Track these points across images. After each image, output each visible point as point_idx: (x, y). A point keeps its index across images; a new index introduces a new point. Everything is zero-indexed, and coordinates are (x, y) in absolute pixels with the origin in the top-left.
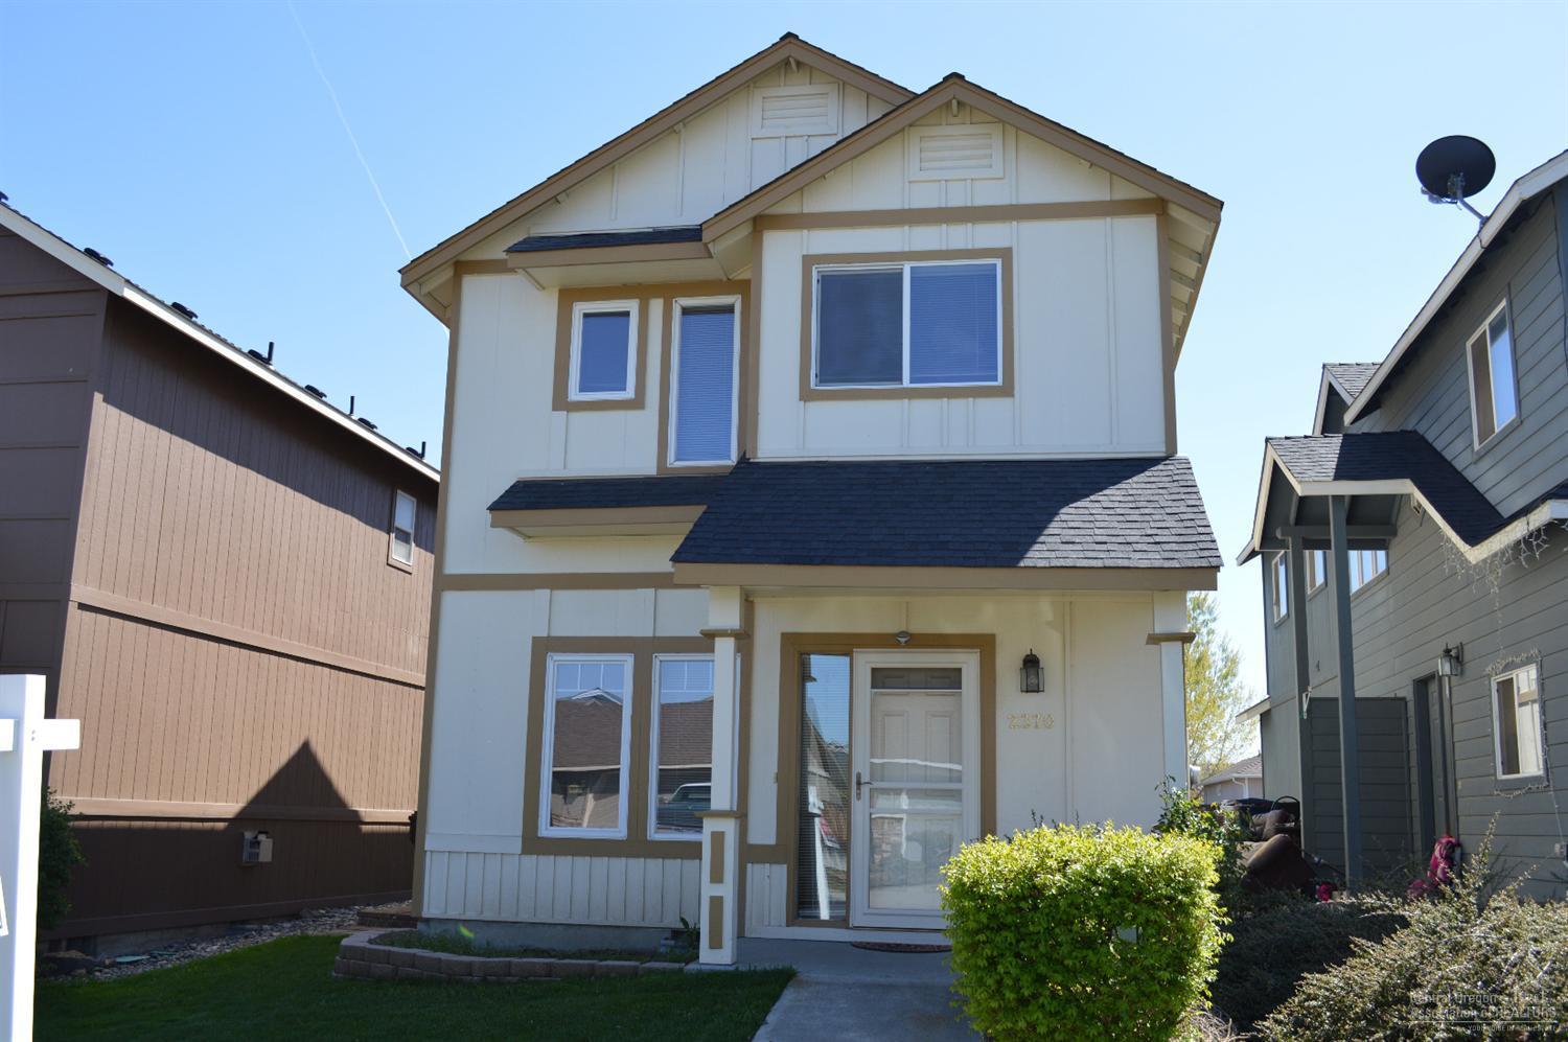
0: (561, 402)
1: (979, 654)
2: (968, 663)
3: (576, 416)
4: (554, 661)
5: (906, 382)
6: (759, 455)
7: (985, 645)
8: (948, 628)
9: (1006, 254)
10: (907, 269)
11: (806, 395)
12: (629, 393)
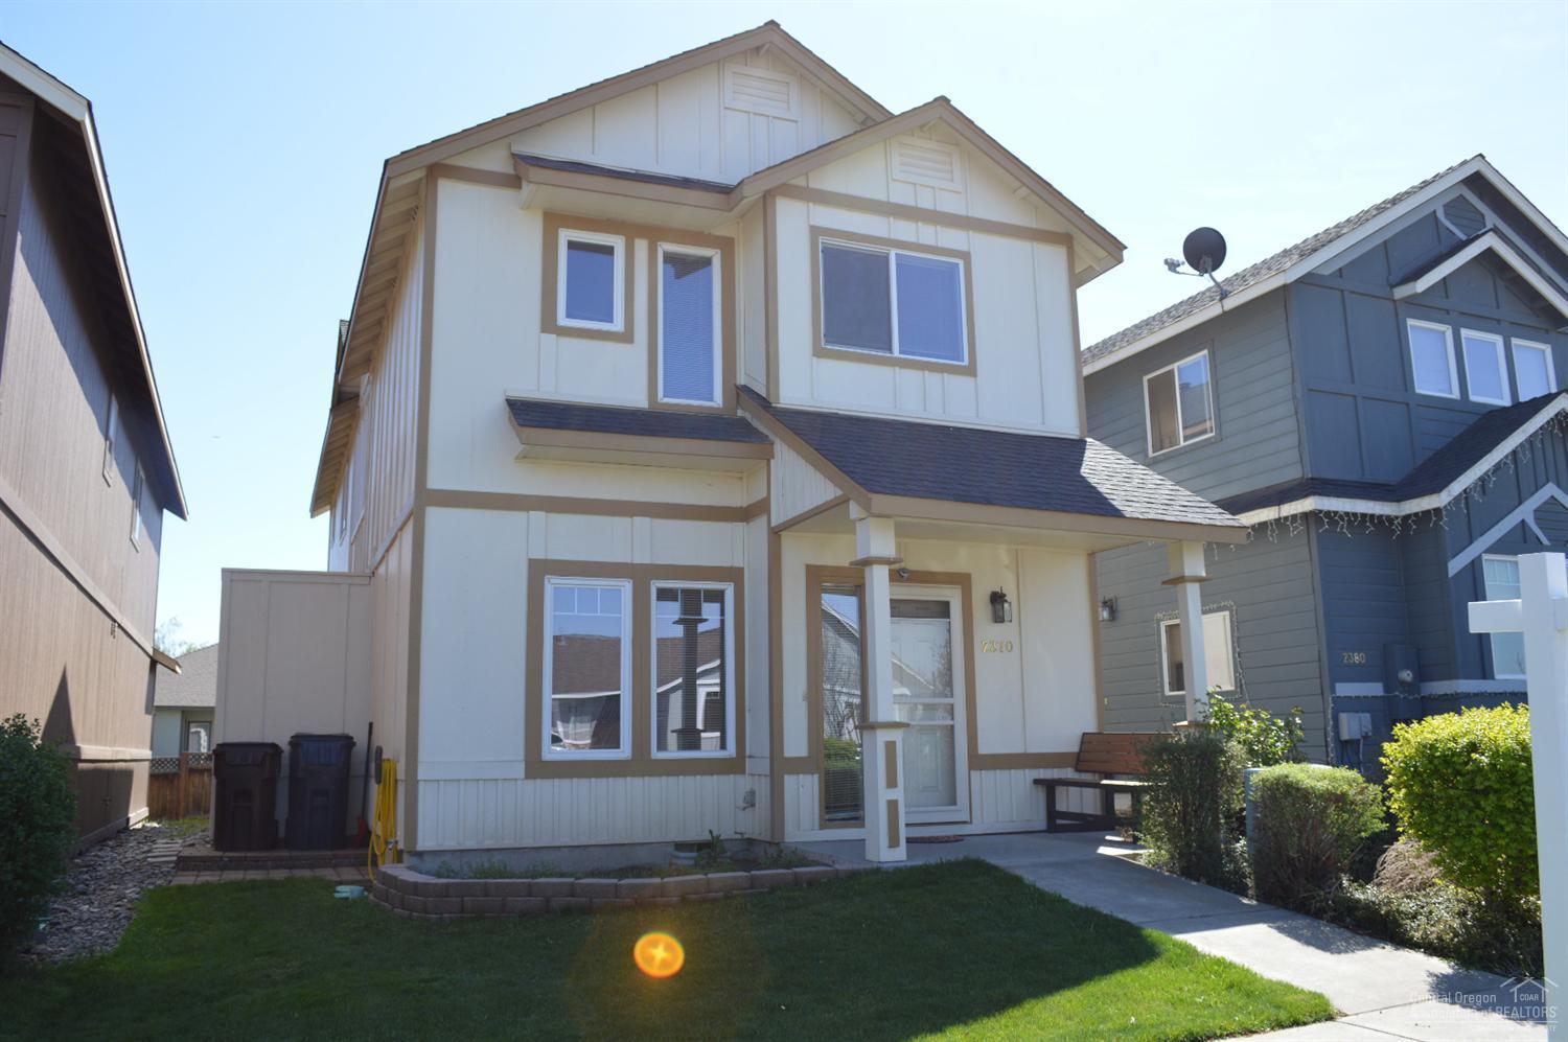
0: (549, 324)
1: (960, 591)
2: (953, 596)
3: (565, 342)
4: (551, 584)
5: (896, 352)
6: (781, 401)
7: (963, 581)
8: (935, 567)
9: (966, 256)
10: (893, 253)
11: (819, 353)
12: (618, 325)
